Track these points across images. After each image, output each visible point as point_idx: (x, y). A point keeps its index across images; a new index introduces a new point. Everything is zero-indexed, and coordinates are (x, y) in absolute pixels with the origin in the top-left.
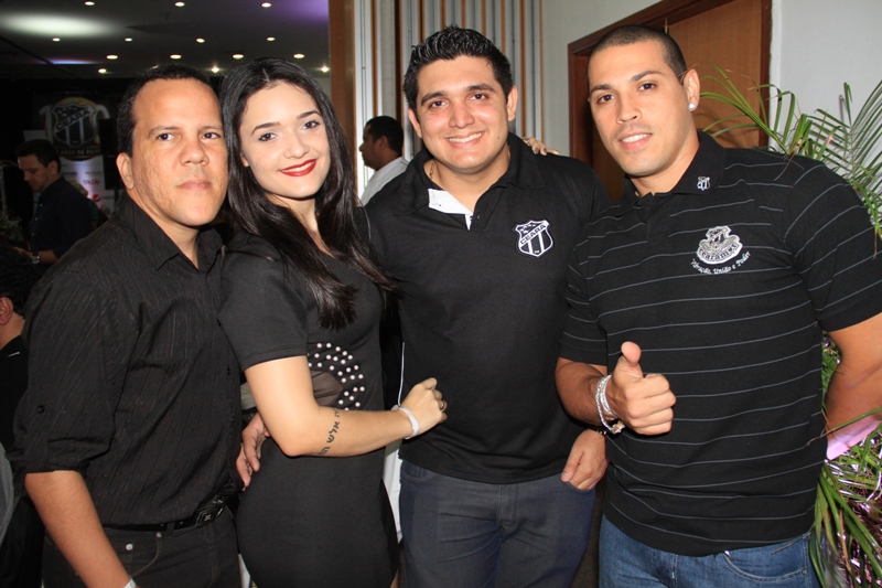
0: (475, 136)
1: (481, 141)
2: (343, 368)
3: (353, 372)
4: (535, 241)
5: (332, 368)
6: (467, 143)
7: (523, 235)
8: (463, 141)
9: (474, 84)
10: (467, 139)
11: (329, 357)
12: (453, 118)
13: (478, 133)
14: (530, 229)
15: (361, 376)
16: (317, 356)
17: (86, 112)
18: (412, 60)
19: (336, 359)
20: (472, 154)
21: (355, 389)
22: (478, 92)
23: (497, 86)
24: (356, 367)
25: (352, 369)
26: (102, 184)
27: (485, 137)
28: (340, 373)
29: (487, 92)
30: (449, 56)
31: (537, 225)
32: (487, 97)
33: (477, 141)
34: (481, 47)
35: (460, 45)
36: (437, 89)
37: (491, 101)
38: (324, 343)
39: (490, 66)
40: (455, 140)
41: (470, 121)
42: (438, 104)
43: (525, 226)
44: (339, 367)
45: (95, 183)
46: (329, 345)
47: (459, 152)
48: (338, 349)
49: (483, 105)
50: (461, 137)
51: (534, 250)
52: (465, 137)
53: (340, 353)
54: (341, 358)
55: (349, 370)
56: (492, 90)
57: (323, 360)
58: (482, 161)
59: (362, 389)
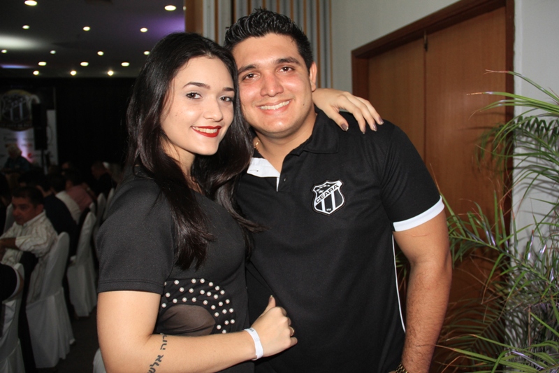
0: (284, 104)
1: (290, 108)
2: (216, 302)
3: (225, 306)
4: (328, 201)
5: (205, 302)
6: (276, 110)
7: (319, 194)
8: (273, 107)
9: (283, 57)
10: (277, 107)
11: (202, 292)
12: (264, 88)
13: (286, 101)
14: (324, 189)
15: (231, 310)
16: (191, 291)
17: (24, 99)
18: (227, 39)
19: (209, 294)
20: (282, 120)
21: (227, 322)
22: (286, 64)
23: (301, 60)
24: (228, 301)
25: (224, 303)
26: (33, 147)
27: (291, 105)
28: (213, 307)
29: (294, 64)
30: (259, 34)
31: (331, 185)
32: (293, 69)
33: (285, 108)
34: (286, 26)
35: (269, 25)
36: (250, 62)
37: (297, 73)
38: (198, 279)
39: (294, 43)
40: (266, 107)
41: (279, 90)
42: (251, 76)
43: (321, 186)
44: (212, 302)
45: (29, 146)
46: (202, 281)
47: (270, 118)
48: (211, 284)
49: (290, 76)
50: (272, 105)
51: (326, 208)
52: (275, 105)
53: (213, 288)
54: (214, 292)
55: (221, 304)
56: (297, 63)
57: (197, 294)
58: (291, 125)
59: (233, 321)
